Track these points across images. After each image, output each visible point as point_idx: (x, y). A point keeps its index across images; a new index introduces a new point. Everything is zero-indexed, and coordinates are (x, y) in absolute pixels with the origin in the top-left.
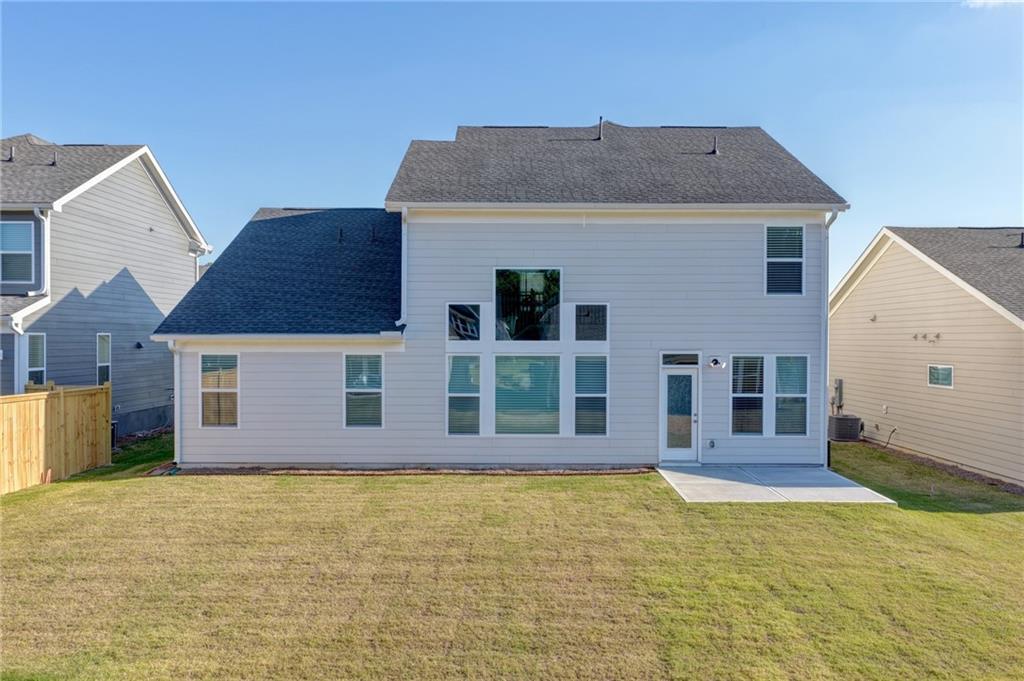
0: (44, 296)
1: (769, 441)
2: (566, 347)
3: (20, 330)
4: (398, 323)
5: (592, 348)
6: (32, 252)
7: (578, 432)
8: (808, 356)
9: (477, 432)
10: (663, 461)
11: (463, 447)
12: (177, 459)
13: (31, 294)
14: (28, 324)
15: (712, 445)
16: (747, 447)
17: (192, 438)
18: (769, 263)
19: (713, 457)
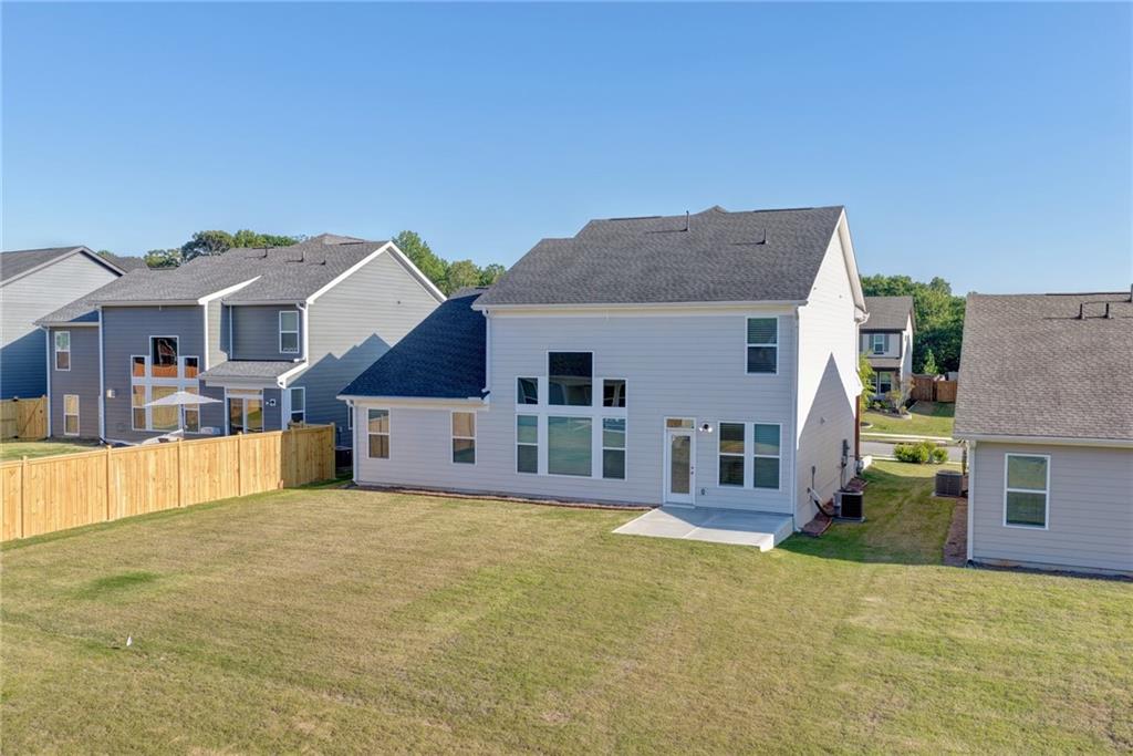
0: (304, 361)
1: (748, 492)
2: (597, 412)
3: (284, 387)
4: (484, 391)
5: (615, 413)
6: (298, 332)
7: (605, 476)
8: (781, 424)
9: (536, 471)
10: (667, 503)
11: (526, 483)
12: (354, 479)
13: (296, 360)
14: (289, 382)
15: (703, 492)
16: (730, 496)
17: (364, 465)
18: (749, 348)
19: (705, 502)
